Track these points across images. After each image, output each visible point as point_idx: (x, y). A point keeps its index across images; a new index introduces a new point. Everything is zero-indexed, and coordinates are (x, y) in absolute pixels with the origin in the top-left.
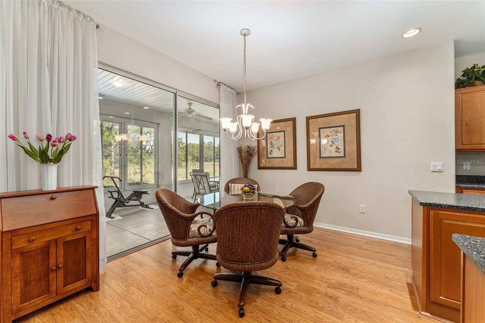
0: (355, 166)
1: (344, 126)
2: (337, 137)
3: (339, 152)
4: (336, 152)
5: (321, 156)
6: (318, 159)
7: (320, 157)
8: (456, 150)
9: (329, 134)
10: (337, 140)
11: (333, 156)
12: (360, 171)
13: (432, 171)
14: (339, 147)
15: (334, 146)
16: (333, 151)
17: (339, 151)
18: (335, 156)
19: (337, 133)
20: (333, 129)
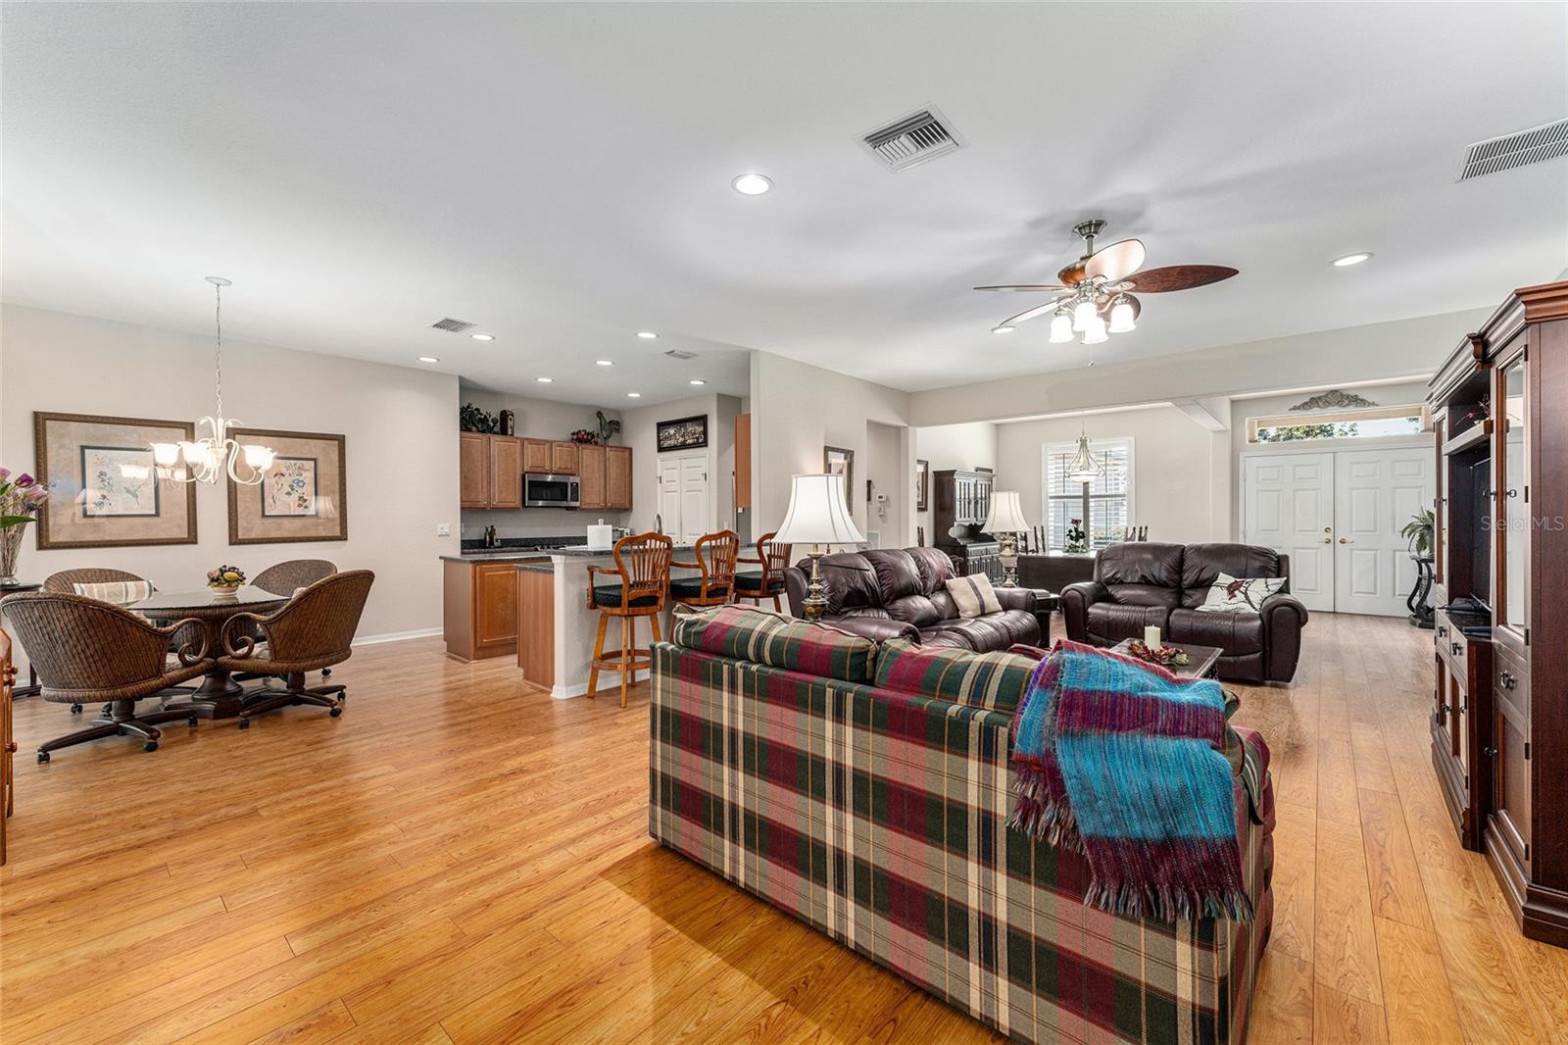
0: (337, 532)
1: (315, 460)
2: (301, 479)
3: (306, 507)
4: (300, 505)
5: (266, 514)
6: (258, 520)
7: (263, 516)
8: (462, 508)
9: (284, 471)
10: (301, 484)
11: (292, 513)
12: (346, 539)
13: (440, 536)
14: (305, 498)
15: (295, 496)
16: (292, 504)
17: (305, 504)
18: (296, 513)
19: (302, 472)
20: (293, 462)
